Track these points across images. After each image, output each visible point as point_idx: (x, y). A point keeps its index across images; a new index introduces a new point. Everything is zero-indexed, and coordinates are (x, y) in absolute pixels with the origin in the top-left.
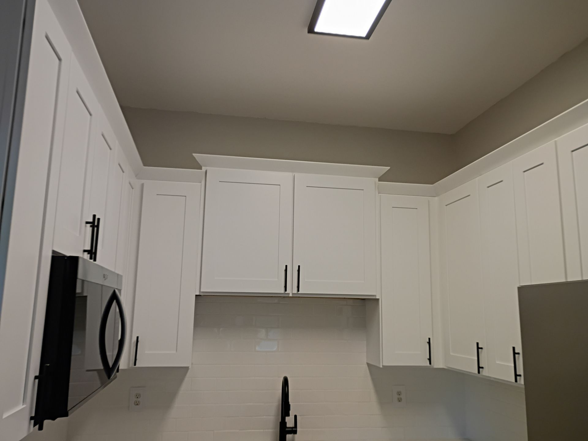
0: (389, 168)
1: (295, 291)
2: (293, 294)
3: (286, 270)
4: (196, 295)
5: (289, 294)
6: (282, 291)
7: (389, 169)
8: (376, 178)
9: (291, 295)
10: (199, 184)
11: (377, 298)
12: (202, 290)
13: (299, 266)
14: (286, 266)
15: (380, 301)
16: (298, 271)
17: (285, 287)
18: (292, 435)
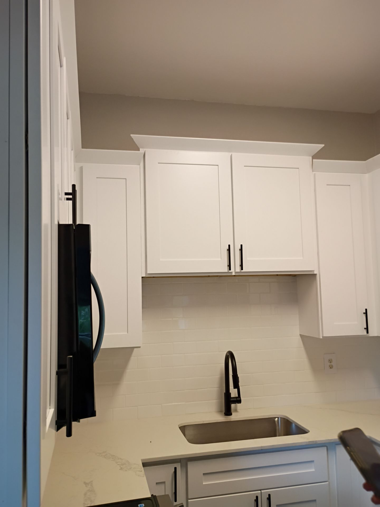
0: (324, 145)
1: (238, 269)
2: (236, 272)
3: (229, 250)
4: (142, 277)
5: (232, 272)
6: (226, 269)
7: (324, 147)
8: (310, 156)
9: (234, 274)
10: (138, 166)
11: (315, 273)
12: (148, 272)
13: (241, 245)
14: (229, 246)
15: (318, 276)
16: (240, 250)
17: (229, 266)
18: (237, 404)
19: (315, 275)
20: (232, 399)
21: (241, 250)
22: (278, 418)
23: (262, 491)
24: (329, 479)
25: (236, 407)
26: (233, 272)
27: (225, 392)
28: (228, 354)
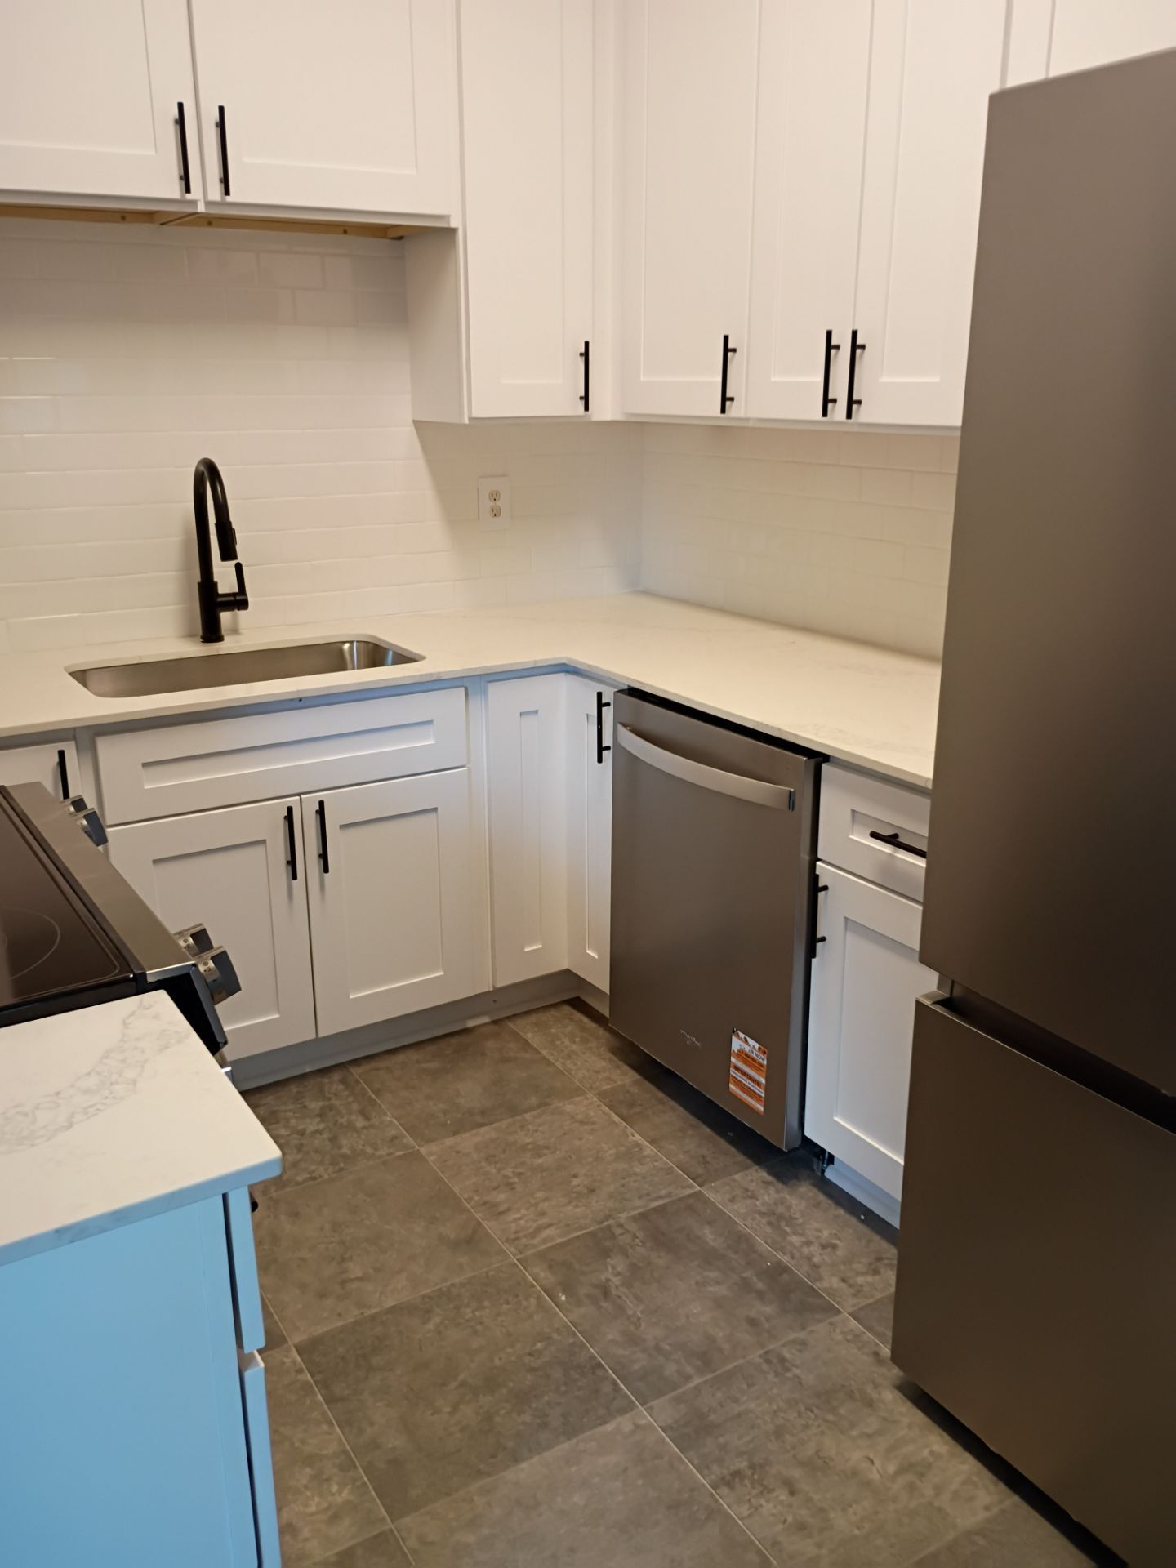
1: (215, 193)
2: (208, 203)
3: (181, 122)
5: (194, 203)
6: (174, 190)
9: (202, 208)
11: (453, 225)
13: (221, 109)
14: (181, 106)
15: (460, 233)
16: (217, 125)
17: (185, 178)
18: (236, 611)
19: (453, 231)
20: (220, 599)
21: (221, 125)
22: (351, 642)
23: (302, 796)
24: (469, 761)
25: (235, 620)
26: (199, 203)
27: (199, 580)
28: (202, 468)
